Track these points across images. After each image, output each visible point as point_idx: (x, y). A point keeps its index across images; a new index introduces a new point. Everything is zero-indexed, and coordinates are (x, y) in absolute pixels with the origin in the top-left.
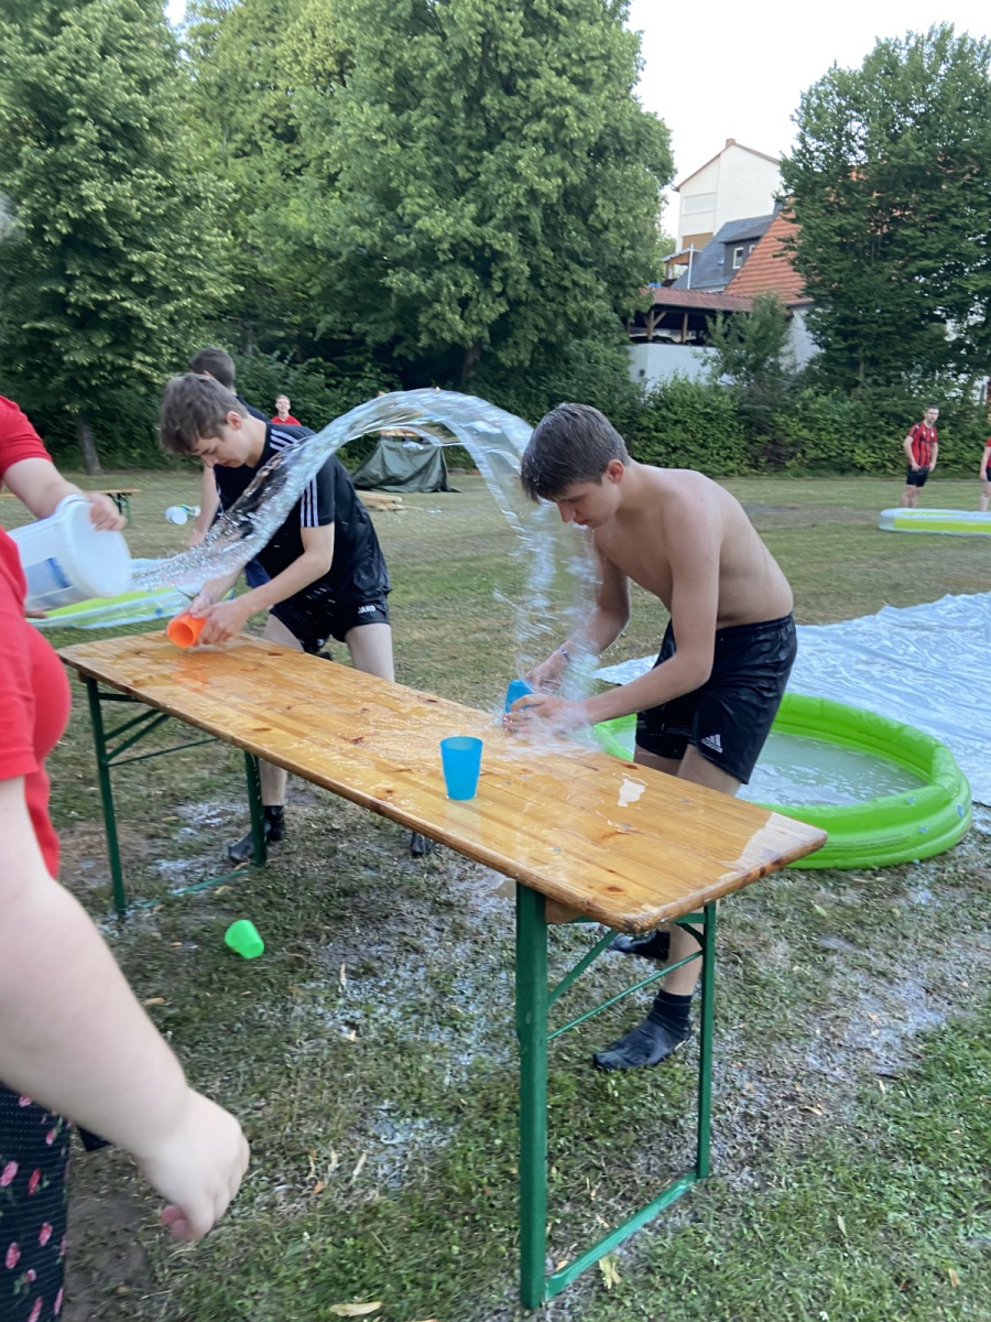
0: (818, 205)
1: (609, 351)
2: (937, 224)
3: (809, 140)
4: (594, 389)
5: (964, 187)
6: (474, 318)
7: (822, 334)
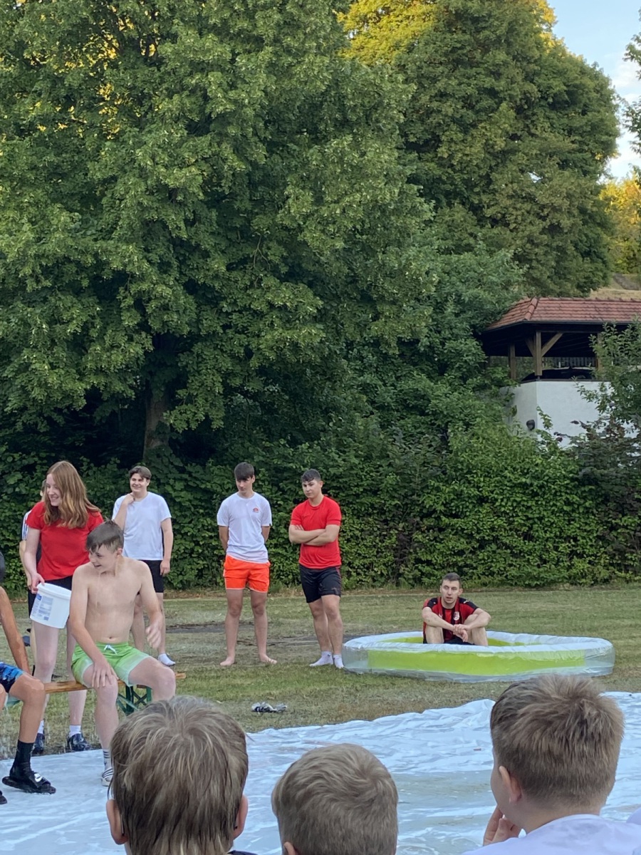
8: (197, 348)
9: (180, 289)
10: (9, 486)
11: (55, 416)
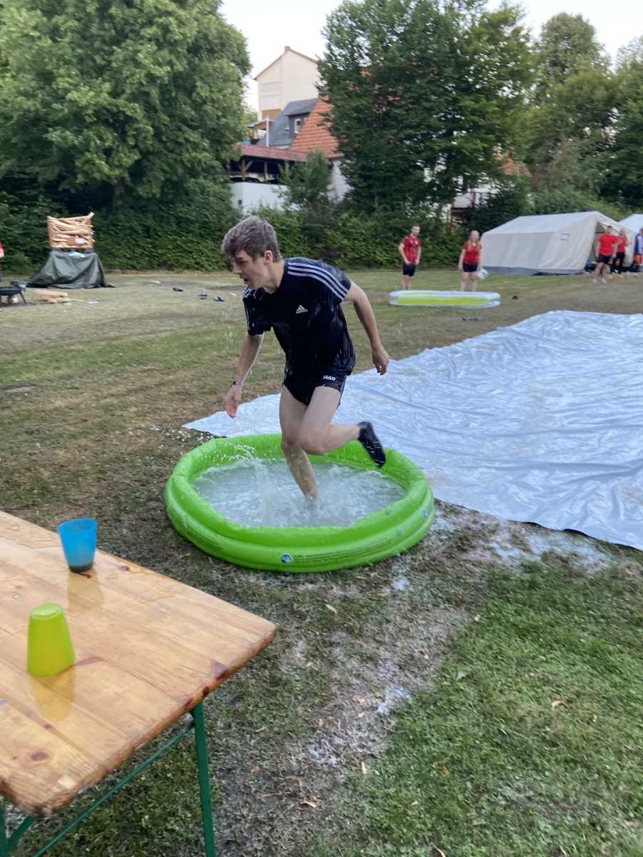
0: (342, 92)
1: (216, 187)
2: (415, 106)
3: (333, 48)
4: (207, 213)
5: (430, 82)
6: (116, 163)
7: (351, 177)
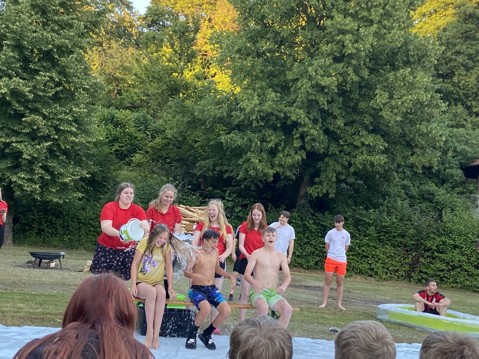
8: (326, 160)
9: (321, 132)
10: (235, 213)
11: (259, 183)
